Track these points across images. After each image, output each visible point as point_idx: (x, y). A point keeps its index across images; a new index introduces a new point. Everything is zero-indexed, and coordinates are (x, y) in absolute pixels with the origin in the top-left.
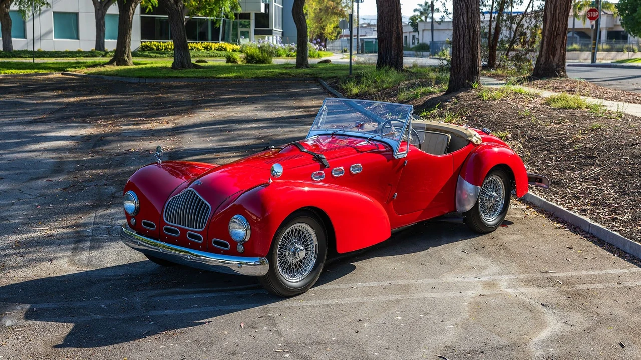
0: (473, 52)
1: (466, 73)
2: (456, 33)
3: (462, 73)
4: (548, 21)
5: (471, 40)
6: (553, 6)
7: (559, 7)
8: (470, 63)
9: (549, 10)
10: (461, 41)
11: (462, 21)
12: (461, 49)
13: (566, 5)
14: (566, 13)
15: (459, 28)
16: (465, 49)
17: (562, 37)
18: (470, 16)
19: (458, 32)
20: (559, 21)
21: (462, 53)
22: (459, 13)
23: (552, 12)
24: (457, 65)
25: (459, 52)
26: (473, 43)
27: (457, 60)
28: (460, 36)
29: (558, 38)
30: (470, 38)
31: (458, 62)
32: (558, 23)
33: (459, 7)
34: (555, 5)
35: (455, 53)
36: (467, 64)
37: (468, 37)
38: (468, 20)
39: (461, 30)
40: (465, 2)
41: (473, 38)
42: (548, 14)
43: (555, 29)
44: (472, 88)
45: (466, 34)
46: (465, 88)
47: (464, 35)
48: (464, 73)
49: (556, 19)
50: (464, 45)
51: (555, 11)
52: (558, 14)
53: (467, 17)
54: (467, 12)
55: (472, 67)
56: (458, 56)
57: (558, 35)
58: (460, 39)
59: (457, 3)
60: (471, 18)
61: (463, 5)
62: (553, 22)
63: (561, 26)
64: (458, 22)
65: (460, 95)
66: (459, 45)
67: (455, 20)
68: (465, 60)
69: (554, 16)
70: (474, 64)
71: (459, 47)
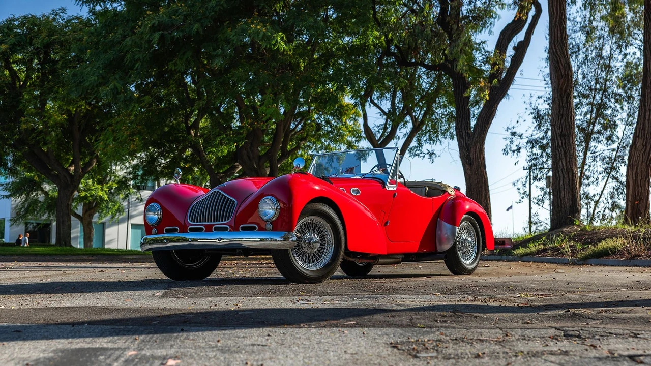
0: (573, 192)
1: (567, 211)
2: (556, 175)
3: (563, 210)
4: (631, 187)
5: (571, 180)
6: (634, 173)
7: (640, 173)
8: (571, 202)
9: (631, 177)
10: (561, 183)
11: (561, 164)
12: (561, 189)
13: (646, 172)
14: (647, 179)
15: (558, 172)
16: (565, 189)
17: (645, 201)
18: (568, 160)
19: (557, 175)
20: (641, 186)
21: (563, 193)
22: (558, 158)
23: (634, 179)
24: (558, 205)
25: (560, 193)
26: (572, 184)
27: (558, 200)
28: (560, 178)
29: (641, 202)
30: (569, 180)
31: (559, 202)
32: (640, 188)
33: (557, 152)
34: (636, 172)
35: (556, 194)
36: (568, 203)
37: (567, 179)
38: (566, 163)
39: (560, 173)
40: (563, 148)
41: (572, 180)
42: (630, 181)
43: (638, 194)
44: (574, 224)
45: (566, 176)
46: (568, 225)
47: (563, 177)
48: (565, 211)
49: (638, 185)
50: (564, 186)
51: (636, 177)
52: (639, 180)
53: (566, 160)
54: (566, 157)
55: (573, 206)
56: (559, 196)
57: (641, 199)
58: (560, 180)
59: (556, 149)
60: (569, 162)
61: (561, 151)
62: (635, 188)
63: (643, 191)
64: (557, 165)
65: (564, 230)
66: (559, 185)
67: (555, 165)
68: (566, 199)
69: (635, 182)
70: (575, 203)
71: (560, 189)
